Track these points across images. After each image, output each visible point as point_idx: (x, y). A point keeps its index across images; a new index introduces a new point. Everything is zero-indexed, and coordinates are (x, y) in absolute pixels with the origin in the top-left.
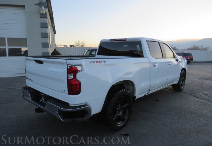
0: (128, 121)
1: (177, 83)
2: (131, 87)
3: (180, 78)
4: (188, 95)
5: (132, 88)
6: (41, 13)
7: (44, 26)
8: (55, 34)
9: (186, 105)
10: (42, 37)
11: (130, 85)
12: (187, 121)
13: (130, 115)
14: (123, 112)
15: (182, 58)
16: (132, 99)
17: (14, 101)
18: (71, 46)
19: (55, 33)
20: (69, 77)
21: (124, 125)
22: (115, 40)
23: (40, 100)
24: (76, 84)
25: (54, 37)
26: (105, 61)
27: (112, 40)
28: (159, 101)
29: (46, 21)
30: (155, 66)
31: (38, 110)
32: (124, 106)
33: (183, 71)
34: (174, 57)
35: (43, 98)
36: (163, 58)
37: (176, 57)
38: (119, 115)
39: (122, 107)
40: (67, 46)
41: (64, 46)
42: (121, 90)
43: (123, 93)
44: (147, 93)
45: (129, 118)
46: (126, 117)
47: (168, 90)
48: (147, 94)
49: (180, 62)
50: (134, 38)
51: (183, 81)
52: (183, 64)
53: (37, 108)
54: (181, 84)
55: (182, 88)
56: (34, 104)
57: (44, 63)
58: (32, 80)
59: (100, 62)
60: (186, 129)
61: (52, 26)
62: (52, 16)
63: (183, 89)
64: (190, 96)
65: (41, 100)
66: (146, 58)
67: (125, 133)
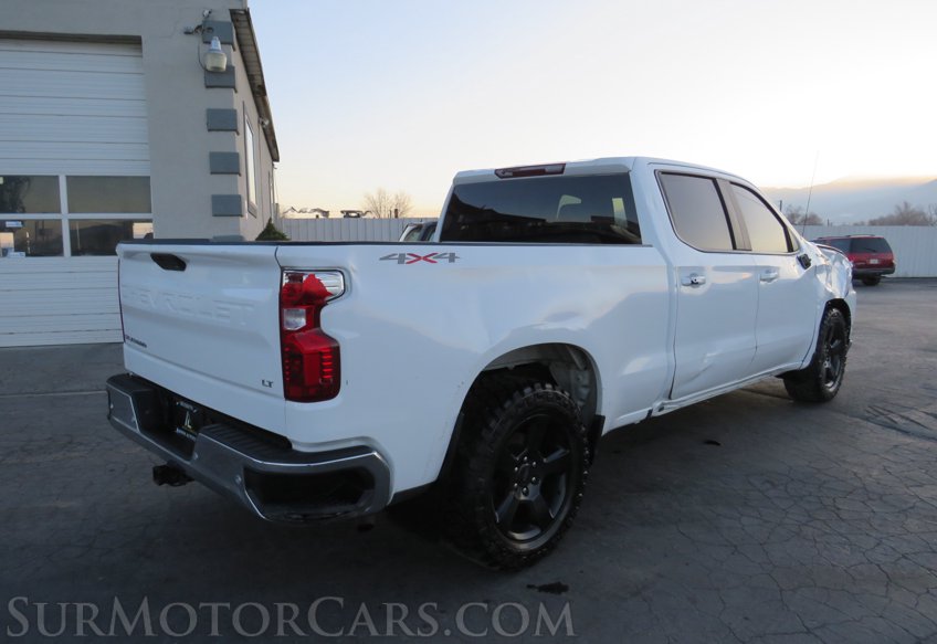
0: (565, 526)
1: (806, 364)
2: (580, 377)
3: (819, 343)
4: (858, 420)
5: (586, 382)
6: (209, 68)
7: (223, 122)
8: (277, 160)
9: (844, 462)
10: (212, 173)
11: (578, 368)
12: (841, 535)
13: (576, 502)
14: (543, 485)
15: (829, 255)
16: (583, 429)
17: (81, 444)
18: (347, 214)
19: (275, 158)
20: (288, 324)
21: (550, 547)
22: (517, 172)
23: (178, 431)
24: (321, 353)
25: (270, 176)
26: (453, 254)
27: (505, 170)
28: (718, 444)
29: (232, 102)
30: (694, 284)
31: (168, 475)
32: (545, 460)
33: (835, 311)
34: (790, 249)
35: (187, 423)
36: (734, 247)
37: (800, 248)
38: (523, 498)
39: (540, 462)
40: (326, 213)
41: (317, 213)
42: (533, 387)
43: (538, 400)
44: (658, 404)
45: (571, 514)
46: (557, 509)
47: (768, 397)
48: (661, 409)
49: (818, 269)
50: (597, 160)
51: (837, 357)
52: (835, 278)
53: (162, 462)
54: (828, 369)
55: (831, 390)
56: (148, 447)
57: (189, 269)
58: (143, 345)
59: (431, 258)
60: (833, 566)
61: (263, 123)
62: (258, 82)
63: (836, 392)
64: (864, 423)
65: (180, 428)
66: (651, 246)
67: (548, 580)
